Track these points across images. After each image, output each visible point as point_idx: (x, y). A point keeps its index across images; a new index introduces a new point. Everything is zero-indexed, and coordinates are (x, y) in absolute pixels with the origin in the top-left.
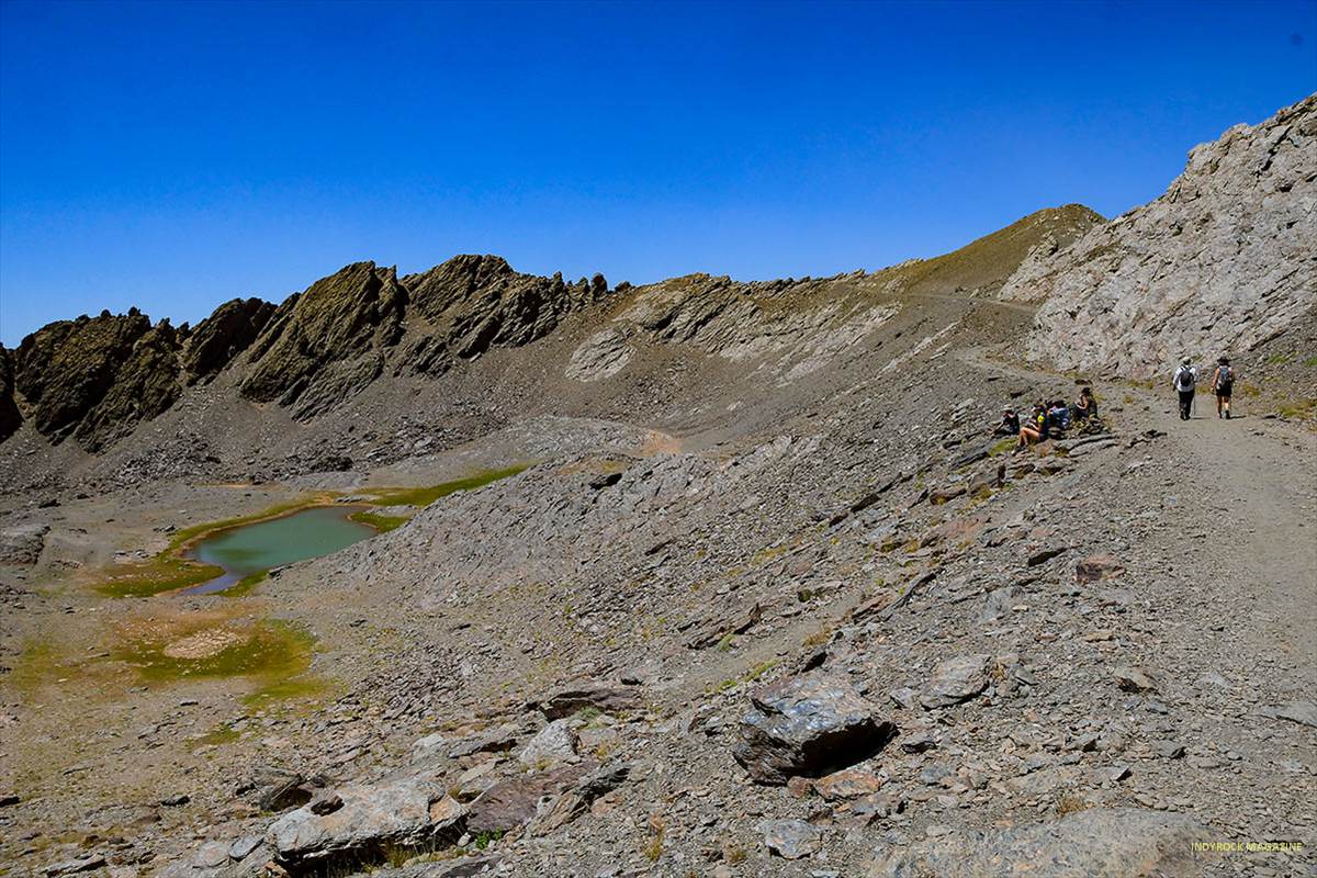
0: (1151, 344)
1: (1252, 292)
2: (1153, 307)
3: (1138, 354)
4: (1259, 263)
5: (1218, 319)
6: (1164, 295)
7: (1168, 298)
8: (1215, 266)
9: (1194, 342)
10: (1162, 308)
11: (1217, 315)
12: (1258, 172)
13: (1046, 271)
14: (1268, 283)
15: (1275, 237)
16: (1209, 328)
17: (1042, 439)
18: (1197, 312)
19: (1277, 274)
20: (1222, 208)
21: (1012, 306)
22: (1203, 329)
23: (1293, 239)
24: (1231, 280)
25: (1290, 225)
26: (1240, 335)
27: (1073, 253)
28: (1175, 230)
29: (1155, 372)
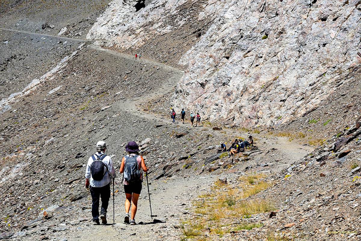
0: (253, 108)
1: (305, 82)
2: (253, 85)
3: (246, 113)
4: (309, 65)
5: (288, 96)
6: (258, 78)
7: (261, 79)
8: (287, 62)
9: (276, 108)
10: (257, 86)
11: (288, 93)
12: (310, 4)
13: (142, 21)
14: (313, 78)
15: (317, 51)
16: (284, 101)
17: (238, 152)
18: (277, 90)
19: (317, 73)
20: (290, 26)
21: (114, 53)
22: (281, 101)
23: (325, 53)
24: (295, 73)
25: (324, 45)
26: (299, 107)
27: (167, 5)
28: (264, 35)
29: (256, 123)
